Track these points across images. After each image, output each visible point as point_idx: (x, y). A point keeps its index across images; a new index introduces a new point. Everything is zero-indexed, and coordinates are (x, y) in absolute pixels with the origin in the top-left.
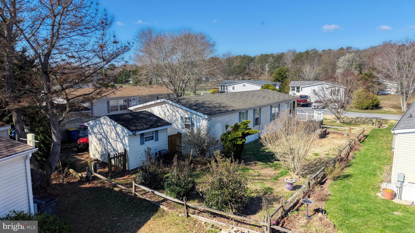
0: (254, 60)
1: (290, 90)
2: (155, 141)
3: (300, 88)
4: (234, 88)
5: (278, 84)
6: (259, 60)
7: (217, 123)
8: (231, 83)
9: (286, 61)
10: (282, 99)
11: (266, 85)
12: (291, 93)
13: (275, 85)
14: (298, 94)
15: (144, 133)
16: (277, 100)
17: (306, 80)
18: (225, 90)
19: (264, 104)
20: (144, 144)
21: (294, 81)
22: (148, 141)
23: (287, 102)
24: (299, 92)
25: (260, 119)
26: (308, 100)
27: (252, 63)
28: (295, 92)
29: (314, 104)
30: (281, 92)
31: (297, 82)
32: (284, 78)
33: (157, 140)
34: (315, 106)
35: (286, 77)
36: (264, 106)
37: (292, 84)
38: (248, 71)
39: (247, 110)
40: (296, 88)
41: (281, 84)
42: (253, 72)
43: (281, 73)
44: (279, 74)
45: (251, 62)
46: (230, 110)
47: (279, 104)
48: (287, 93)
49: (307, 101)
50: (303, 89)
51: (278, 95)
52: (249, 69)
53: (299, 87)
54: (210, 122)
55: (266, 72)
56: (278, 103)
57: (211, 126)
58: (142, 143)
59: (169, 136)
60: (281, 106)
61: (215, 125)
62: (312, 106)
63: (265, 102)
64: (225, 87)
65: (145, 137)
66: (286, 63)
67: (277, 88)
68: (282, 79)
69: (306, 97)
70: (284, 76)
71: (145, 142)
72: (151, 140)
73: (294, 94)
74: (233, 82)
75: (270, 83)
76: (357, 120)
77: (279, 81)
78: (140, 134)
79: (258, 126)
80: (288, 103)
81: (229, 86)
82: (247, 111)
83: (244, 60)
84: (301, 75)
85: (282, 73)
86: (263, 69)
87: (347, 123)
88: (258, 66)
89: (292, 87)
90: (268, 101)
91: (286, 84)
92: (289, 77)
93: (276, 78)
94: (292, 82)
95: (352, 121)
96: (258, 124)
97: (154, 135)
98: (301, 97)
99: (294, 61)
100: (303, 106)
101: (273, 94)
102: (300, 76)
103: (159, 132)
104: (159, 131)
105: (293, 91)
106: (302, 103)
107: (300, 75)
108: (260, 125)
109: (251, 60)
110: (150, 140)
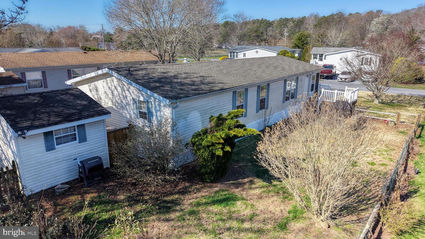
0: (272, 24)
1: (311, 58)
2: (80, 142)
3: (324, 56)
4: (244, 55)
5: (298, 50)
6: (278, 25)
7: (191, 111)
8: (242, 49)
9: (307, 26)
10: (301, 70)
11: (283, 51)
12: (312, 61)
13: (294, 52)
14: (321, 63)
15: (52, 132)
16: (294, 71)
17: (331, 46)
18: (235, 57)
19: (274, 78)
20: (54, 149)
21: (317, 48)
22: (64, 143)
23: (308, 74)
24: (322, 61)
25: (268, 101)
26: (334, 71)
27: (270, 28)
28: (317, 60)
29: (341, 76)
30: (300, 60)
31: (320, 48)
32: (304, 44)
33: (83, 139)
34: (341, 79)
35: (307, 43)
36: (274, 81)
37: (314, 50)
38: (265, 37)
39: (246, 87)
40: (318, 56)
41: (301, 51)
42: (271, 39)
43: (301, 38)
44: (299, 39)
45: (270, 26)
46: (216, 88)
47: (298, 78)
48: (308, 61)
49: (332, 71)
50: (327, 56)
51: (296, 65)
52: (266, 34)
53: (322, 55)
54: (176, 111)
55: (285, 38)
56: (296, 76)
57: (179, 117)
58: (50, 148)
59: (109, 133)
60: (299, 81)
61: (188, 114)
62: (338, 78)
63: (277, 74)
64: (235, 54)
65: (55, 137)
66: (307, 29)
67: (297, 55)
68: (302, 45)
69: (332, 67)
70: (305, 42)
71: (56, 147)
72: (71, 141)
73: (316, 63)
74: (245, 48)
75: (289, 50)
76: (400, 99)
77: (299, 48)
78: (44, 133)
79: (264, 110)
80: (310, 75)
81: (239, 52)
82: (246, 90)
83: (262, 25)
84: (325, 40)
85: (303, 38)
86: (282, 35)
87: (387, 104)
88: (277, 32)
89: (314, 55)
90: (281, 73)
91: (307, 51)
92: (310, 43)
93: (296, 44)
94: (314, 48)
95: (393, 100)
96: (264, 108)
97: (76, 132)
98: (325, 66)
99: (316, 26)
100: (327, 78)
101: (290, 63)
102: (323, 42)
103: (86, 128)
104: (86, 125)
105: (315, 60)
106: (325, 75)
107: (323, 40)
108: (267, 108)
109: (269, 25)
110: (69, 142)
